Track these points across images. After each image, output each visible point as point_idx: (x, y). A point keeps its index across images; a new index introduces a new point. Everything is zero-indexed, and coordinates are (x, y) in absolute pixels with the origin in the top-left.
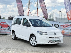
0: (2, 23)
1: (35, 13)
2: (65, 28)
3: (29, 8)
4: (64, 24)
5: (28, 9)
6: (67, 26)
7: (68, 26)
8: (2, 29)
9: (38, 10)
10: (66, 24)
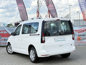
0: (1, 31)
2: (81, 33)
4: (80, 29)
5: (37, 12)
6: (83, 31)
7: (84, 31)
8: (1, 40)
10: (83, 28)
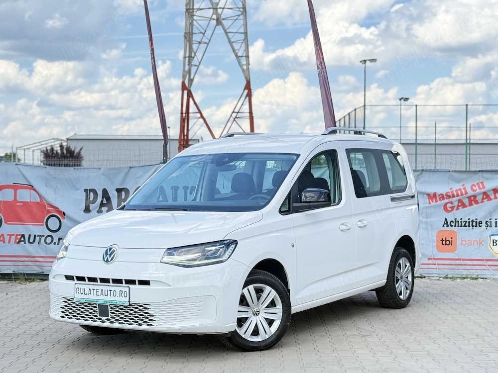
1: (236, 116)
2: (461, 210)
3: (191, 81)
5: (184, 87)
6: (473, 200)
7: (479, 198)
9: (249, 95)
